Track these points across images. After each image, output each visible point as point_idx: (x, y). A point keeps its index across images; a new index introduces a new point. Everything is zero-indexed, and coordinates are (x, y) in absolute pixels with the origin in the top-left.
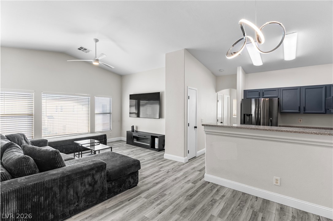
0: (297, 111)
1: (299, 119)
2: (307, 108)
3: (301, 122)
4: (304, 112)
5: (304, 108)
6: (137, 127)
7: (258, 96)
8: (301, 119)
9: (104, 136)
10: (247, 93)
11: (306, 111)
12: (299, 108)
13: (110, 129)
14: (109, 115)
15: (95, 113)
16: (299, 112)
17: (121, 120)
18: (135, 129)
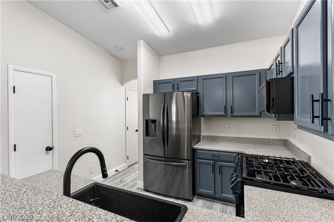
0: (223, 113)
1: (228, 125)
2: (235, 108)
3: (230, 130)
4: (231, 115)
5: (232, 108)
7: (171, 90)
8: (230, 125)
10: (158, 84)
11: (235, 114)
12: (225, 108)
16: (225, 114)
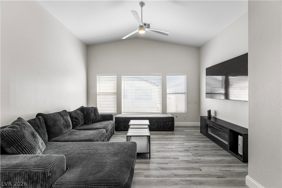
6: (216, 113)
9: (170, 119)
13: (185, 111)
14: (184, 95)
15: (167, 92)
17: (199, 103)
18: (213, 114)
